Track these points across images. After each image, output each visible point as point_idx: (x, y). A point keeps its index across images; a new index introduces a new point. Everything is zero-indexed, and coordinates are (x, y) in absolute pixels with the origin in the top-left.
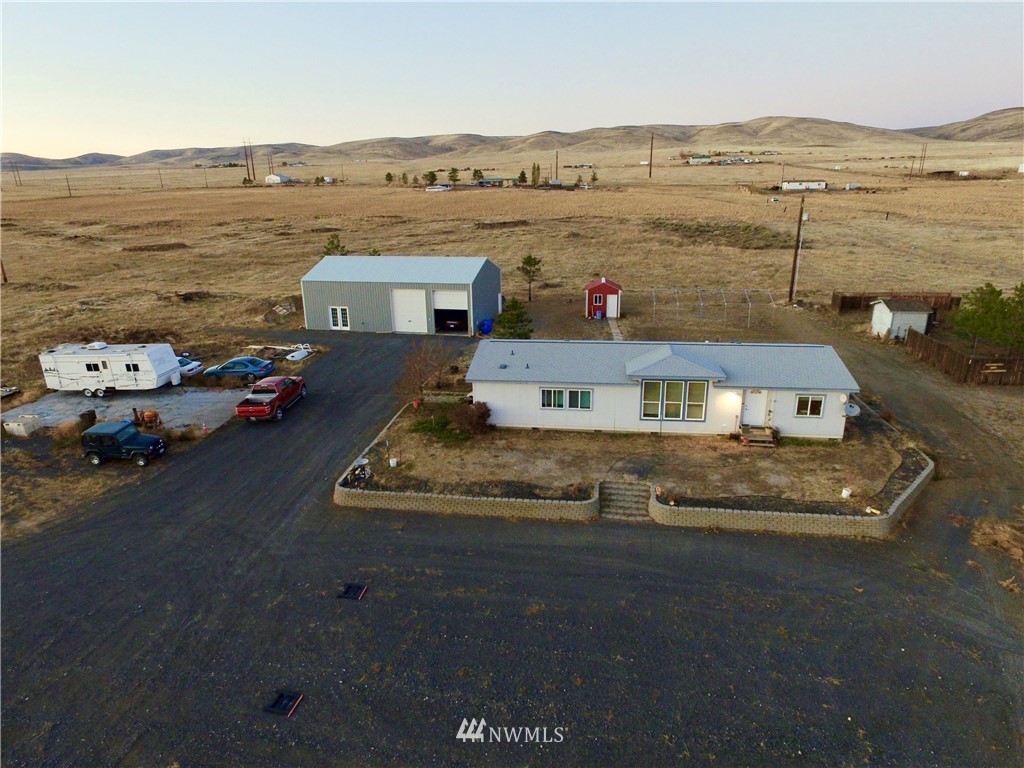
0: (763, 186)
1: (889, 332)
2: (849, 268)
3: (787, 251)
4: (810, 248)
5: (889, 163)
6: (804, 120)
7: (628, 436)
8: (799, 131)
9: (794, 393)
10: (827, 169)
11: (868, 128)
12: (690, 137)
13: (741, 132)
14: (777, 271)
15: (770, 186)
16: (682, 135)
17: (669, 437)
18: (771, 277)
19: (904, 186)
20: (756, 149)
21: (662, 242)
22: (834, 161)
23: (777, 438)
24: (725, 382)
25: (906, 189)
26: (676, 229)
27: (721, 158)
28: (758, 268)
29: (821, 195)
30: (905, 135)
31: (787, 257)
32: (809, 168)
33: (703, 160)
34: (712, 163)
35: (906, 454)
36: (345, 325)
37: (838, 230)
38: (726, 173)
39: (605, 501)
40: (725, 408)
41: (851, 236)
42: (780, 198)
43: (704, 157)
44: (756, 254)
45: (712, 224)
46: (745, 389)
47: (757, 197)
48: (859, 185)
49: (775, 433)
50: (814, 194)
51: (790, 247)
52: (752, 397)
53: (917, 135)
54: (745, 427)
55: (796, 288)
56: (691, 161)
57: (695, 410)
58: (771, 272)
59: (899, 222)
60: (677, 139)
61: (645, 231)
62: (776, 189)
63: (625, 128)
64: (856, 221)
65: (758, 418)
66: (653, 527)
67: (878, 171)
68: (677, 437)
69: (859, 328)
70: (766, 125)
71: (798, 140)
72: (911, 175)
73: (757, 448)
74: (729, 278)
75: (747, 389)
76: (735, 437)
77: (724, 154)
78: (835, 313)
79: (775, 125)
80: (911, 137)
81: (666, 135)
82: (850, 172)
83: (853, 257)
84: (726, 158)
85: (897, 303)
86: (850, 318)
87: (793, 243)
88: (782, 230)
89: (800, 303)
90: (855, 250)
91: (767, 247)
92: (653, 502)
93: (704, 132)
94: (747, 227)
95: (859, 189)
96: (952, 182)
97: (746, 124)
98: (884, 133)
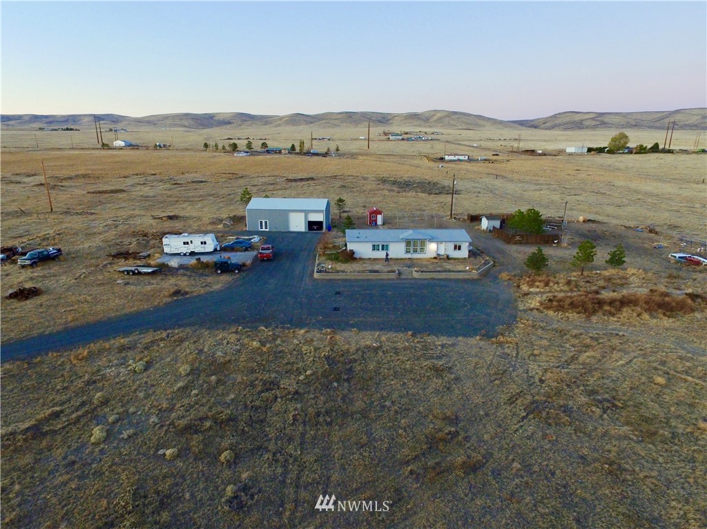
0: (435, 156)
1: (487, 228)
2: (476, 204)
3: (448, 196)
4: (459, 194)
5: (503, 143)
6: (455, 113)
7: (401, 259)
8: (453, 120)
9: (452, 243)
10: (469, 146)
11: (493, 119)
12: (388, 120)
13: (419, 119)
14: (445, 205)
15: (439, 157)
16: (383, 119)
17: (414, 259)
18: (443, 207)
19: (508, 159)
20: (429, 130)
21: (390, 191)
22: (473, 141)
23: (448, 258)
24: (431, 240)
25: (508, 161)
26: (394, 183)
27: (408, 136)
28: (437, 203)
29: (466, 163)
30: (512, 124)
31: (449, 198)
32: (459, 144)
33: (398, 137)
34: (403, 139)
35: (486, 260)
36: (266, 228)
37: (473, 185)
38: (412, 146)
39: (400, 274)
40: (432, 248)
41: (478, 188)
42: (444, 164)
43: (397, 135)
44: (435, 197)
45: (411, 181)
46: (438, 242)
47: (432, 164)
48: (485, 158)
49: (448, 256)
50: (462, 163)
51: (450, 193)
52: (440, 245)
53: (520, 124)
54: (438, 255)
55: (453, 213)
56: (391, 138)
57: (422, 250)
58: (442, 205)
59: (502, 180)
60: (380, 122)
61: (379, 184)
62: (442, 159)
63: (347, 113)
64: (482, 180)
65: (442, 252)
66: (415, 279)
67: (497, 148)
68: (417, 259)
69: (477, 227)
70: (434, 115)
71: (453, 125)
72: (512, 152)
73: (442, 261)
74: (424, 208)
75: (439, 242)
76: (435, 258)
77: (410, 133)
78: (469, 222)
79: (439, 115)
80: (516, 125)
81: (373, 118)
82: (482, 148)
83: (478, 198)
84: (411, 136)
85: (490, 217)
86: (474, 224)
87: (451, 192)
88: (446, 184)
89: (455, 218)
90: (480, 195)
91: (440, 193)
92: (414, 272)
93: (396, 118)
94: (429, 183)
95: (485, 160)
96: (533, 157)
97: (422, 114)
98: (501, 122)
